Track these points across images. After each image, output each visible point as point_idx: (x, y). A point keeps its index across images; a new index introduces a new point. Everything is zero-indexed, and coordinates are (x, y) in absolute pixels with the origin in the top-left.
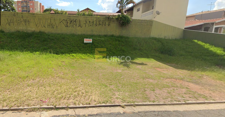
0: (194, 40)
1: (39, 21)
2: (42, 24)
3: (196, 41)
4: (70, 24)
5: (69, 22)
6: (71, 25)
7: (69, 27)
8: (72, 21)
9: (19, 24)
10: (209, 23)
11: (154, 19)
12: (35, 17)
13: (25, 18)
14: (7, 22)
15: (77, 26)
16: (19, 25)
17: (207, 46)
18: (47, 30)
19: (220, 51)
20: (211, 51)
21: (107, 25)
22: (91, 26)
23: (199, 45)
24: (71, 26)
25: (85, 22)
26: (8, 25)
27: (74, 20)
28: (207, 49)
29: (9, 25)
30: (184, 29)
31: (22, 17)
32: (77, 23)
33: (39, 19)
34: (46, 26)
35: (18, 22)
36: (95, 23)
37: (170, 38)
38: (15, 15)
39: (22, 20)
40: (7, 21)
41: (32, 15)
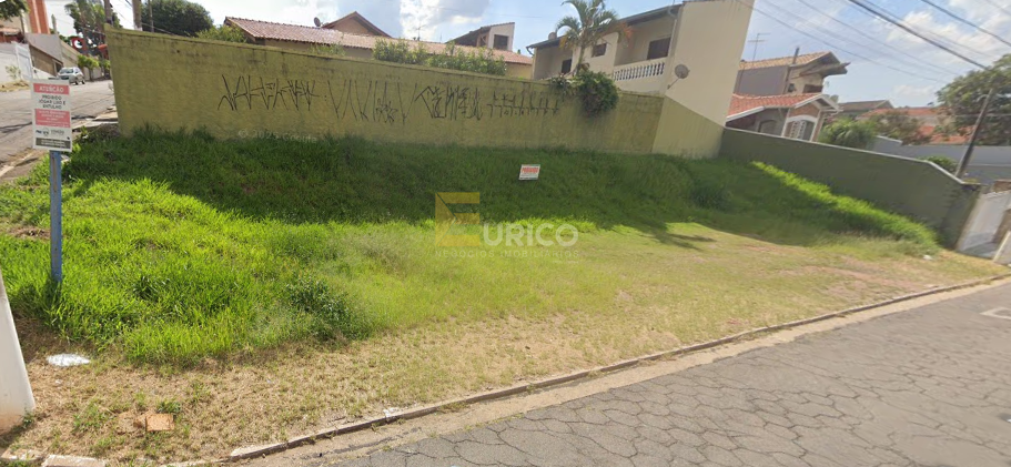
0: (754, 163)
1: (347, 90)
2: (355, 102)
3: (760, 165)
4: (447, 104)
5: (443, 96)
6: (449, 109)
7: (442, 120)
8: (453, 95)
9: (272, 100)
10: (777, 109)
11: (669, 94)
12: (333, 71)
13: (293, 78)
14: (225, 92)
15: (467, 115)
16: (271, 106)
17: (791, 179)
18: (373, 129)
19: (823, 192)
20: (804, 193)
21: (550, 112)
22: (506, 113)
23: (770, 176)
24: (449, 115)
25: (491, 100)
26: (226, 105)
27: (460, 92)
28: (793, 189)
29: (234, 106)
30: (724, 125)
31: (285, 71)
32: (467, 101)
33: (348, 82)
34: (370, 116)
35: (269, 92)
36: (518, 104)
37: (694, 157)
38: (255, 61)
39: (283, 84)
40: (223, 87)
41: (323, 64)
